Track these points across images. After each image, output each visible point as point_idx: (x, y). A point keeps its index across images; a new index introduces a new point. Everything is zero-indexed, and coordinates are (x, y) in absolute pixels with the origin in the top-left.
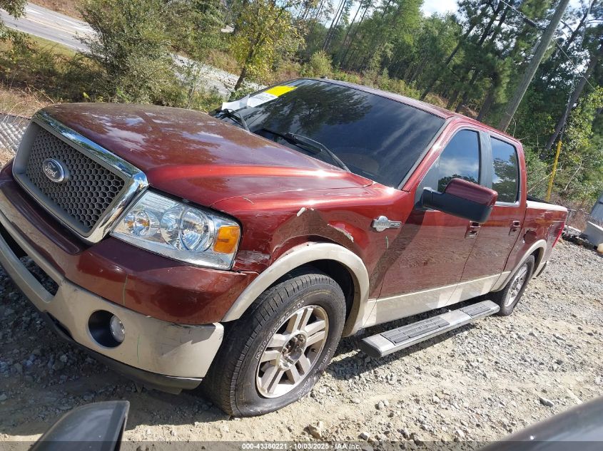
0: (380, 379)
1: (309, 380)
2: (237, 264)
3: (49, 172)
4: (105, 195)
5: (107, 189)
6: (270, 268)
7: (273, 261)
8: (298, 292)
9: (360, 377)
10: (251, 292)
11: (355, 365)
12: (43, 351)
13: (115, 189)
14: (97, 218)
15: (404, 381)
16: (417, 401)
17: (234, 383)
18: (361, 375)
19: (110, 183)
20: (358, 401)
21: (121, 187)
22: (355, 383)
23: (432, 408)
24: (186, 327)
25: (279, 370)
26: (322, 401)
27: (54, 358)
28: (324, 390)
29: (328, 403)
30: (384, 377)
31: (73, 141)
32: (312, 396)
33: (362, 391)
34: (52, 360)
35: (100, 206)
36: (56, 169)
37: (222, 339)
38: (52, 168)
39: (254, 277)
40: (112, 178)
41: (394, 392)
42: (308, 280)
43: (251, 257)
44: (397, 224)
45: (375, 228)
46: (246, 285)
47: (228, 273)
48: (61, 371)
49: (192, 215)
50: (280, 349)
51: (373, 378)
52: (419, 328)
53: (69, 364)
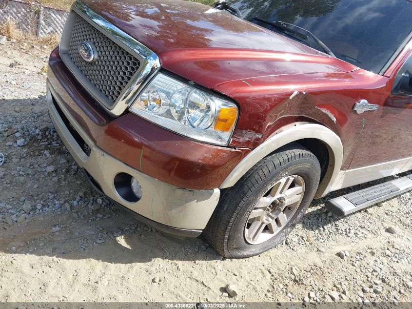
0: (340, 231)
1: (284, 230)
2: (233, 141)
3: (82, 52)
4: (125, 73)
5: (126, 69)
6: (261, 146)
7: (264, 140)
8: (283, 165)
9: (324, 229)
10: (244, 165)
11: (320, 219)
12: (85, 193)
13: (133, 69)
14: (119, 93)
15: (360, 234)
16: (373, 254)
17: (227, 234)
18: (325, 227)
19: (128, 64)
20: (323, 249)
21: (138, 67)
22: (321, 234)
23: (385, 260)
24: (190, 191)
25: (263, 223)
26: (295, 248)
27: (93, 200)
28: (296, 239)
29: (299, 251)
30: (344, 230)
31: (101, 27)
32: (286, 243)
33: (326, 241)
34: (91, 202)
35: (122, 84)
36: (87, 50)
37: (218, 200)
38: (85, 50)
39: (247, 152)
40: (131, 59)
41: (353, 244)
42: (293, 155)
43: (246, 135)
44: (375, 107)
45: (355, 111)
46: (240, 159)
47: (225, 149)
48: (98, 211)
49: (197, 96)
50: (264, 208)
51: (335, 230)
52: (375, 192)
53: (103, 206)
